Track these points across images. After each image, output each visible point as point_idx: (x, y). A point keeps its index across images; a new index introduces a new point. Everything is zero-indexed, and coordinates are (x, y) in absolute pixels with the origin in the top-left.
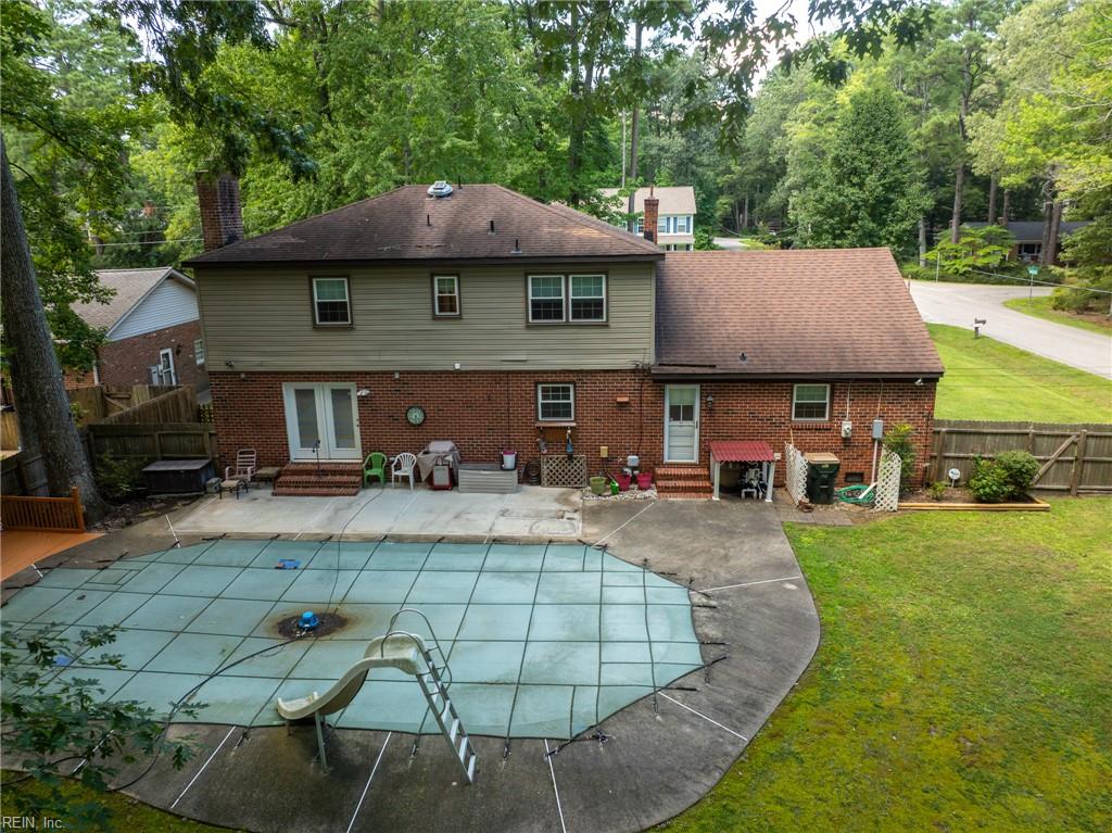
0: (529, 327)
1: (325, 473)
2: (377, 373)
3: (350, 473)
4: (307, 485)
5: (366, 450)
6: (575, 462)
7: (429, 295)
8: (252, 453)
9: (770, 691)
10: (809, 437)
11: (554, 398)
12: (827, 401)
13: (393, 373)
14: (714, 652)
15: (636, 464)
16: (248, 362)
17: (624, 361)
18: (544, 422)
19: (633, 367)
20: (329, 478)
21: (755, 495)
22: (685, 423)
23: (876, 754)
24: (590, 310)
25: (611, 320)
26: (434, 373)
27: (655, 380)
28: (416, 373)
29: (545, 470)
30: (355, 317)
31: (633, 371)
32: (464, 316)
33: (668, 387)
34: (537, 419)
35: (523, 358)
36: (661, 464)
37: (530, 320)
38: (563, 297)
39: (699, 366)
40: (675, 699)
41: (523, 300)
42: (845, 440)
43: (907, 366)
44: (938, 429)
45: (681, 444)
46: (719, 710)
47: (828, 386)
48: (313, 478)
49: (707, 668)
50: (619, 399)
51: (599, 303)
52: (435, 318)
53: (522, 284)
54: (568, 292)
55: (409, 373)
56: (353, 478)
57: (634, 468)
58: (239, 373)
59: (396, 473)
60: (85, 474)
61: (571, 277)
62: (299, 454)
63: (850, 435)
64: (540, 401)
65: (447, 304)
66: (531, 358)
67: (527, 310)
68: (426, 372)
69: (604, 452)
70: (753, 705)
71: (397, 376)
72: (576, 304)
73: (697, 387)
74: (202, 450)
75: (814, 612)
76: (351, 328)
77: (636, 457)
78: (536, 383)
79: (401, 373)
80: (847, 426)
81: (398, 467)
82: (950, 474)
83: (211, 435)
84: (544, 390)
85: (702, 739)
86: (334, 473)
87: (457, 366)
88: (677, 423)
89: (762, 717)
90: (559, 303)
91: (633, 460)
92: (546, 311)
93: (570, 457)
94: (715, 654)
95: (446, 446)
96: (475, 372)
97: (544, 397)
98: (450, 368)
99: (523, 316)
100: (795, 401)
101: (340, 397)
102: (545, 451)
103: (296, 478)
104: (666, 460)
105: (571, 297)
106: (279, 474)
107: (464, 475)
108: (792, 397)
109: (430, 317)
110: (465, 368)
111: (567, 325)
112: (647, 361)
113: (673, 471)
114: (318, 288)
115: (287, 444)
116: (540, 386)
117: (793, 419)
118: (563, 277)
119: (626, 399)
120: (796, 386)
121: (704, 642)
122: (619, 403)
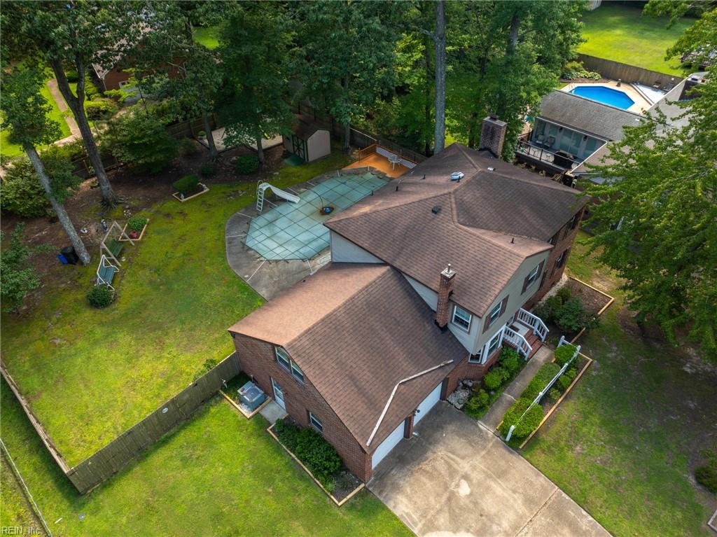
9: (229, 247)
14: (246, 248)
23: (205, 248)
40: (243, 235)
46: (235, 238)
49: (244, 244)
70: (230, 243)
75: (235, 271)
85: (233, 233)
89: (227, 243)
94: (246, 249)
121: (250, 249)
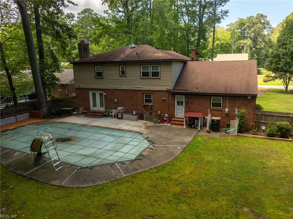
0: (141, 79)
1: (96, 113)
2: (108, 89)
3: (101, 113)
4: (91, 115)
5: (106, 108)
6: (152, 115)
7: (119, 70)
8: (83, 107)
10: (216, 112)
11: (148, 97)
12: (222, 102)
13: (111, 89)
14: (140, 158)
15: (167, 117)
16: (82, 86)
17: (164, 88)
18: (145, 103)
19: (166, 90)
20: (97, 114)
21: (196, 127)
22: (181, 106)
24: (156, 74)
25: (161, 77)
26: (120, 90)
27: (173, 94)
28: (116, 90)
29: (145, 116)
30: (104, 76)
31: (167, 91)
32: (127, 76)
33: (176, 96)
34: (143, 103)
35: (140, 87)
36: (174, 117)
37: (142, 77)
38: (149, 71)
39: (184, 90)
40: (118, 165)
41: (140, 72)
42: (227, 114)
43: (246, 92)
44: (257, 113)
45: (180, 112)
47: (222, 98)
48: (93, 114)
49: (134, 160)
50: (163, 99)
51: (158, 72)
52: (120, 76)
53: (140, 67)
54: (150, 70)
55: (115, 89)
56: (102, 114)
57: (167, 118)
58: (81, 88)
59: (111, 114)
60: (45, 107)
61: (151, 66)
62: (92, 108)
63: (228, 113)
64: (144, 98)
65: (123, 72)
66: (142, 87)
67: (141, 74)
68: (118, 90)
69: (159, 112)
70: (136, 170)
71: (112, 90)
72: (153, 73)
73: (184, 96)
74: (73, 106)
76: (102, 78)
77: (167, 115)
78: (143, 94)
79: (113, 89)
80: (227, 110)
81: (112, 113)
82: (262, 128)
83: (75, 102)
84: (145, 95)
86: (98, 113)
87: (125, 88)
88: (179, 106)
89: (135, 173)
90: (148, 73)
91: (166, 115)
92: (145, 74)
93: (151, 113)
95: (121, 108)
96: (129, 90)
97: (145, 97)
98: (123, 89)
99: (140, 76)
100: (212, 102)
101: (101, 95)
102: (145, 111)
103: (90, 113)
104: (176, 116)
105: (151, 71)
106: (87, 112)
107: (124, 115)
108: (211, 100)
109: (119, 76)
110: (126, 89)
111: (150, 78)
112: (170, 88)
113: (177, 119)
114: (96, 68)
115: (90, 106)
116: (144, 94)
117: (211, 107)
118: (149, 66)
119: (165, 99)
120: (212, 97)
121: (140, 155)
122: (163, 100)
